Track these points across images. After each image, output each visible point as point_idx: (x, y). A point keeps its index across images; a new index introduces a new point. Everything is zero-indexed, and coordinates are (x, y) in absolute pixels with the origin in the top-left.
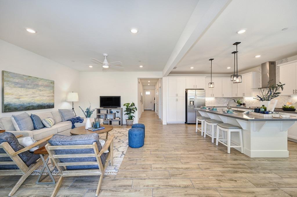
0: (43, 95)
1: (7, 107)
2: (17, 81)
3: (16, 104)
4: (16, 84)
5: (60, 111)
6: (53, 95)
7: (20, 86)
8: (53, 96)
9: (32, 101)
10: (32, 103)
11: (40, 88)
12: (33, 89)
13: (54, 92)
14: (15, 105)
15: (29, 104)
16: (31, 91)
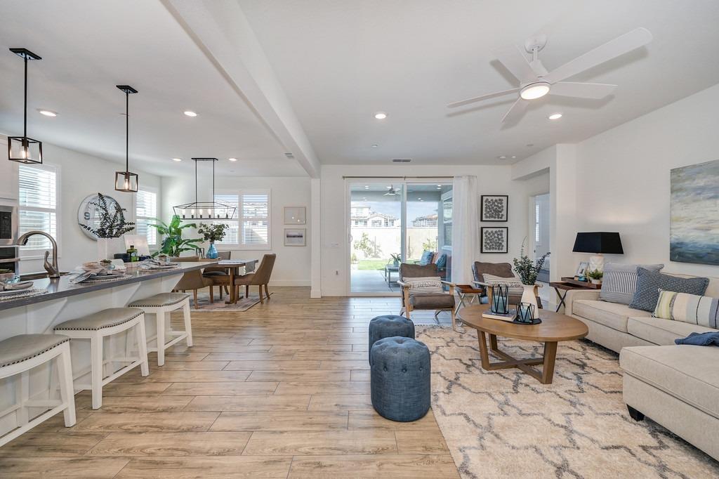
4: (699, 192)
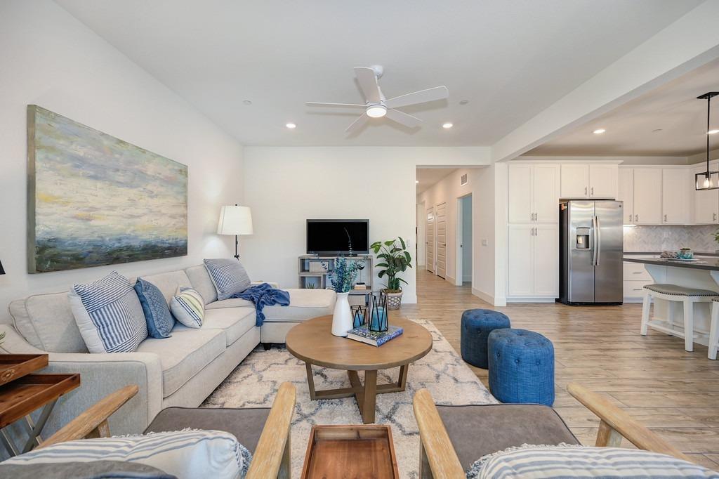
0: (159, 212)
1: (47, 252)
2: (82, 154)
3: (76, 242)
4: (78, 163)
5: (209, 265)
6: (185, 212)
7: (92, 173)
8: (185, 216)
9: (128, 232)
10: (128, 237)
11: (149, 187)
12: (132, 187)
13: (186, 202)
14: (75, 245)
15: (119, 240)
16: (124, 195)
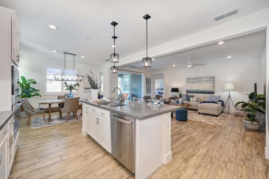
1: (187, 91)
4: (190, 82)
8: (213, 86)
10: (198, 90)
13: (214, 83)
14: (190, 91)
